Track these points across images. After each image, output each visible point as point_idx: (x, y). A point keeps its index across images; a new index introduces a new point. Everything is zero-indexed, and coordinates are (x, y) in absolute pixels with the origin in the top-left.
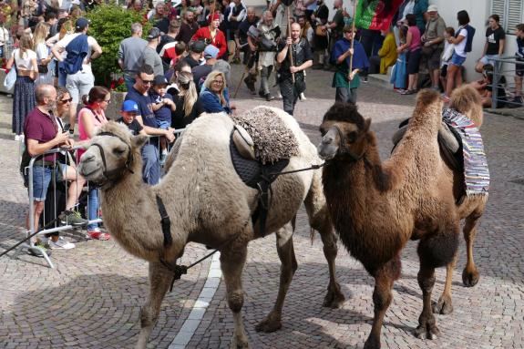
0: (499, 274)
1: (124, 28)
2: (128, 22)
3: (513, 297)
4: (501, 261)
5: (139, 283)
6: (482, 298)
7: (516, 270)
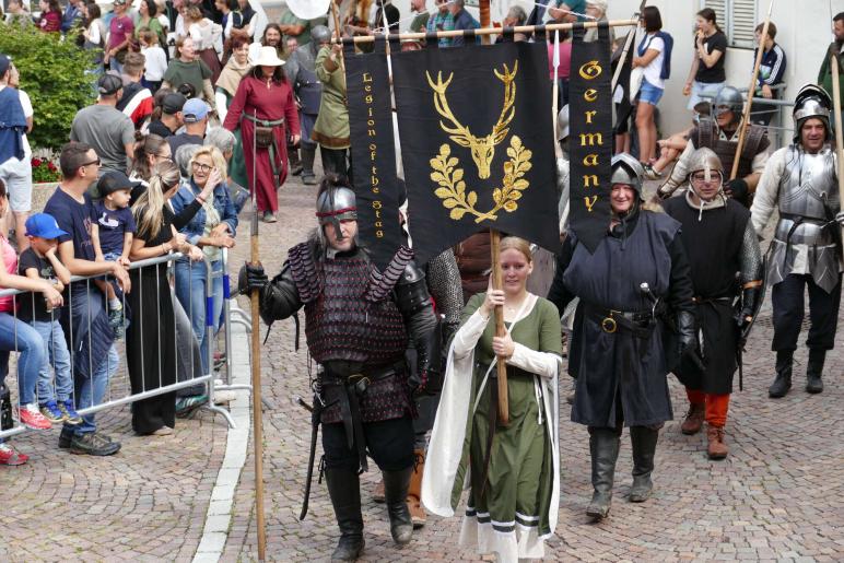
0: (728, 500)
1: (38, 66)
2: (45, 53)
3: (755, 543)
4: (733, 477)
5: (80, 550)
6: (698, 549)
7: (758, 492)
